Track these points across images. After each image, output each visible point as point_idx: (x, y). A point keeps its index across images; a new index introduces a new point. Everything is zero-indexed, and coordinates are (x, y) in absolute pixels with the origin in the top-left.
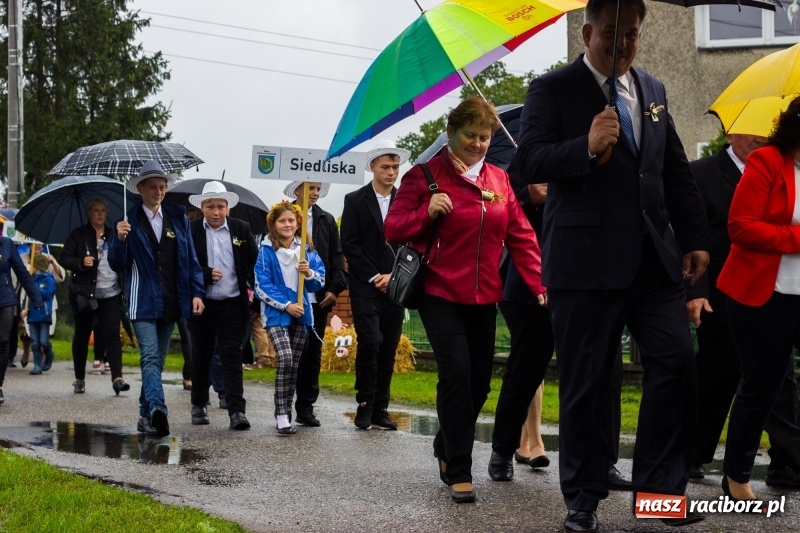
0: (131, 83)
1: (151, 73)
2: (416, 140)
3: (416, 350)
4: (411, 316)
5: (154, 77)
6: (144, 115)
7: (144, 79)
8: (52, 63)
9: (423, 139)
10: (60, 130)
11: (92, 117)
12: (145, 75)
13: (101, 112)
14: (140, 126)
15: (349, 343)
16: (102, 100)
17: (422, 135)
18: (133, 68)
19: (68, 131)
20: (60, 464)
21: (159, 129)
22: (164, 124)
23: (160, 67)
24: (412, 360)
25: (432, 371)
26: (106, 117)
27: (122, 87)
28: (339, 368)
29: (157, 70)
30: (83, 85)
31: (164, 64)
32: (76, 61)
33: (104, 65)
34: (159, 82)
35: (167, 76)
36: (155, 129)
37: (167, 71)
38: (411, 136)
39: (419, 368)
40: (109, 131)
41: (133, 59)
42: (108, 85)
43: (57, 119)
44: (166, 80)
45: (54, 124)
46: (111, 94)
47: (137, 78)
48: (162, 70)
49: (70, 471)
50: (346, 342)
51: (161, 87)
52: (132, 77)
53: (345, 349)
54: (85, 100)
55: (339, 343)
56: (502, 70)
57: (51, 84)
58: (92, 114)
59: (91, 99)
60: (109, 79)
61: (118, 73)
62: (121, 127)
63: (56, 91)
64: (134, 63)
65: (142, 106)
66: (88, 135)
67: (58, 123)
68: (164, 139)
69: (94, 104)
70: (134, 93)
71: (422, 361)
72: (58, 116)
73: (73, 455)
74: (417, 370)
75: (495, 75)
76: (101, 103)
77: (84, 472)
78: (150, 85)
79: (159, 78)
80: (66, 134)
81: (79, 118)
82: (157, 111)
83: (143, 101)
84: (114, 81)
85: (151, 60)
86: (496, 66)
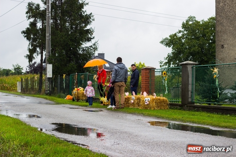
0: (83, 21)
1: (89, 19)
2: (168, 39)
3: (169, 102)
4: (168, 92)
5: (90, 20)
6: (86, 31)
7: (87, 21)
8: (59, 16)
9: (170, 39)
10: (61, 36)
11: (71, 32)
12: (87, 19)
13: (74, 30)
14: (85, 34)
15: (149, 100)
16: (74, 27)
17: (170, 38)
18: (83, 17)
19: (64, 36)
20: (60, 137)
21: (91, 35)
22: (92, 34)
23: (91, 17)
24: (168, 106)
25: (174, 109)
26: (75, 32)
27: (80, 23)
28: (146, 108)
29: (90, 18)
30: (68, 22)
31: (93, 16)
32: (66, 15)
33: (75, 16)
34: (91, 21)
35: (94, 20)
36: (90, 35)
37: (94, 18)
38: (166, 38)
39: (170, 108)
40: (76, 36)
41: (83, 15)
42: (76, 22)
43: (60, 32)
44: (93, 21)
45: (59, 34)
46: (77, 25)
47: (85, 20)
48: (92, 18)
49: (63, 139)
50: (148, 100)
51: (91, 23)
52: (83, 20)
53: (148, 102)
54: (69, 27)
55: (146, 100)
56: (194, 19)
57: (59, 22)
58: (71, 31)
59: (71, 26)
60: (76, 20)
61: (79, 19)
62: (80, 35)
63: (60, 24)
64: (84, 16)
65: (86, 29)
66: (70, 37)
67: (61, 34)
68: (92, 38)
69: (72, 28)
70: (84, 25)
71: (171, 106)
72: (61, 32)
73: (64, 134)
74: (170, 109)
75: (192, 21)
76: (74, 28)
77: (67, 139)
78: (88, 23)
79: (91, 20)
80: (63, 37)
81: (67, 32)
82: (90, 30)
83: (86, 27)
84: (77, 21)
85: (89, 15)
86: (193, 18)
